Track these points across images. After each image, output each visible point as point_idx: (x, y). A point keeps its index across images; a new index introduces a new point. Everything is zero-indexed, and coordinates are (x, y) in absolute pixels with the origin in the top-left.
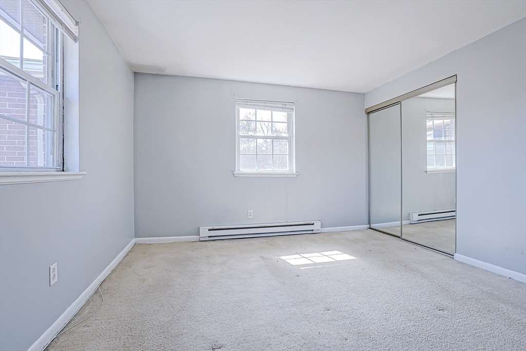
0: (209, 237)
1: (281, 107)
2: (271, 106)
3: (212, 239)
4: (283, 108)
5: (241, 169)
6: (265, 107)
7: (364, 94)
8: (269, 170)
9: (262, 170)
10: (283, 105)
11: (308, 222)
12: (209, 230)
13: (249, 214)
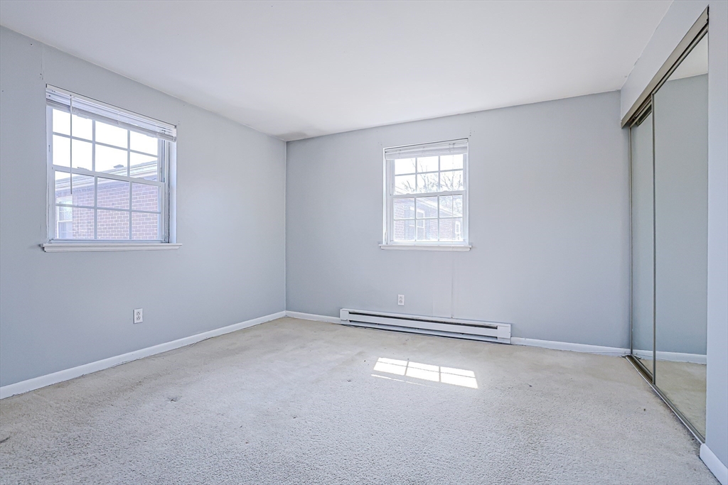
0: (350, 321)
1: (447, 149)
2: (431, 150)
3: (354, 325)
4: (449, 149)
5: (395, 240)
6: (424, 153)
7: (619, 91)
8: (432, 240)
9: (424, 241)
10: (450, 146)
11: (487, 324)
12: (350, 313)
13: (399, 300)
